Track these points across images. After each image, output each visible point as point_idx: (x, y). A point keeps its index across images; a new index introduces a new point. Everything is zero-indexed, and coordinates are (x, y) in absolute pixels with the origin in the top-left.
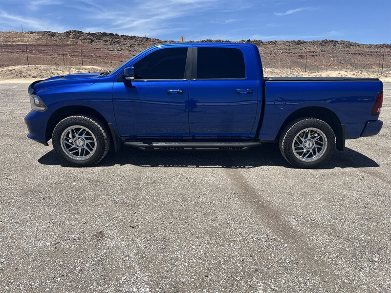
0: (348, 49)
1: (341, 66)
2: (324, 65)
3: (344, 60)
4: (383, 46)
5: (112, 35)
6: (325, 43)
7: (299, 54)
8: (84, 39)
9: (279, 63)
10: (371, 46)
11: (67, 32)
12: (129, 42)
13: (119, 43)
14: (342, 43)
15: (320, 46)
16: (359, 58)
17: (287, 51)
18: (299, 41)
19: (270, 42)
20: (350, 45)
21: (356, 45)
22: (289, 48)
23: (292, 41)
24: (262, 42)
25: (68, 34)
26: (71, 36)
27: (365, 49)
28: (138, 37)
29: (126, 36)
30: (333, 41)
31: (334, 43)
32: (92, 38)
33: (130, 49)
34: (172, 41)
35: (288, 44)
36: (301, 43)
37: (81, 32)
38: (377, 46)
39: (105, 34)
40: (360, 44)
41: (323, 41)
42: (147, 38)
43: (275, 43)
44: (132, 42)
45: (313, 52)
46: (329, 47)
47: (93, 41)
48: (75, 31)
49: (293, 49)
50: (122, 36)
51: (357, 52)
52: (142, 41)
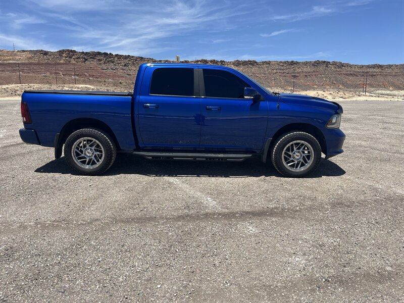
0: (339, 70)
1: (333, 86)
2: (317, 85)
3: (336, 80)
4: (374, 66)
5: (106, 54)
6: (317, 64)
7: (293, 74)
8: (78, 58)
9: (273, 83)
10: (362, 66)
11: (60, 51)
12: (123, 62)
13: (113, 62)
14: (334, 63)
15: (313, 67)
16: (351, 78)
17: (281, 71)
18: (293, 62)
19: (264, 62)
20: (342, 65)
21: (348, 65)
22: (282, 68)
23: (285, 62)
24: (256, 62)
25: (61, 53)
26: (64, 55)
27: (357, 70)
28: (133, 57)
29: (120, 55)
30: (325, 62)
31: (326, 63)
32: (86, 57)
33: (124, 68)
34: (166, 61)
35: (282, 64)
36: (294, 63)
37: (74, 51)
38: (368, 67)
39: (99, 53)
40: (351, 64)
41: (315, 62)
42: (142, 58)
43: (269, 63)
44: (126, 61)
45: (306, 72)
46: (322, 68)
47: (86, 60)
48: (68, 50)
49: (287, 69)
50: (117, 55)
51: (348, 73)
52: (136, 60)
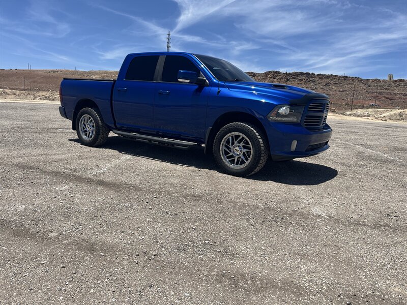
5: (308, 74)
8: (280, 79)
11: (266, 73)
12: (324, 81)
13: (313, 82)
25: (267, 74)
26: (269, 76)
28: (336, 76)
29: (322, 75)
32: (288, 77)
33: (324, 87)
37: (279, 72)
39: (301, 74)
42: (346, 77)
44: (328, 81)
47: (288, 80)
48: (273, 72)
50: (318, 75)
52: (339, 80)
